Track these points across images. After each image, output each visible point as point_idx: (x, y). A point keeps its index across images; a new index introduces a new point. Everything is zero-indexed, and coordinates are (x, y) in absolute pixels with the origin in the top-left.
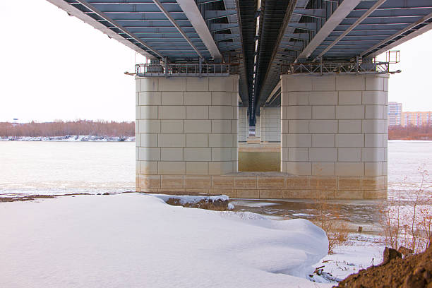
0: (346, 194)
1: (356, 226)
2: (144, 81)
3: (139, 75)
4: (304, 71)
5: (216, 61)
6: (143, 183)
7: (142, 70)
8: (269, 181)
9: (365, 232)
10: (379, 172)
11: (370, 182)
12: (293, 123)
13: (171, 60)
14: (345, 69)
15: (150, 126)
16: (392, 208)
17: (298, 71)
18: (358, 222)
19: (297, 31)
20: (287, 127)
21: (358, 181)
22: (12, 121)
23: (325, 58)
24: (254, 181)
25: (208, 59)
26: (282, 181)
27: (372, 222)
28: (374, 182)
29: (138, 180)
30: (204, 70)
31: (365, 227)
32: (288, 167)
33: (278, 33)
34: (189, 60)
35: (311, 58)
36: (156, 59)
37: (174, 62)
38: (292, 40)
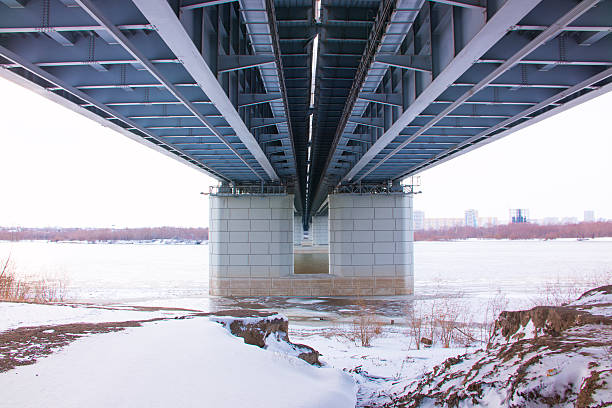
0: (382, 291)
1: (390, 319)
2: (216, 199)
3: (211, 194)
4: (347, 192)
5: (276, 183)
6: (215, 284)
7: (215, 191)
8: (318, 282)
9: (397, 324)
10: (407, 272)
11: (401, 281)
12: (338, 234)
13: (239, 183)
14: (379, 190)
15: (221, 237)
16: (418, 302)
17: (342, 192)
18: (391, 315)
19: (344, 153)
20: (333, 236)
21: (391, 281)
22: (110, 227)
23: (363, 181)
24: (307, 282)
25: (269, 181)
26: (330, 281)
27: (401, 315)
28: (403, 281)
29: (211, 282)
30: (265, 190)
31: (397, 319)
32: (335, 269)
33: (325, 161)
34: (253, 182)
35: (352, 181)
36: (226, 183)
37: (241, 184)
38: (339, 161)
